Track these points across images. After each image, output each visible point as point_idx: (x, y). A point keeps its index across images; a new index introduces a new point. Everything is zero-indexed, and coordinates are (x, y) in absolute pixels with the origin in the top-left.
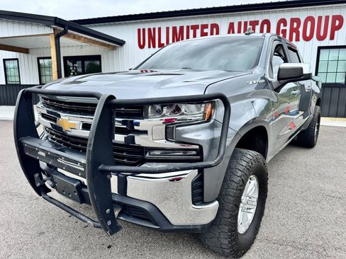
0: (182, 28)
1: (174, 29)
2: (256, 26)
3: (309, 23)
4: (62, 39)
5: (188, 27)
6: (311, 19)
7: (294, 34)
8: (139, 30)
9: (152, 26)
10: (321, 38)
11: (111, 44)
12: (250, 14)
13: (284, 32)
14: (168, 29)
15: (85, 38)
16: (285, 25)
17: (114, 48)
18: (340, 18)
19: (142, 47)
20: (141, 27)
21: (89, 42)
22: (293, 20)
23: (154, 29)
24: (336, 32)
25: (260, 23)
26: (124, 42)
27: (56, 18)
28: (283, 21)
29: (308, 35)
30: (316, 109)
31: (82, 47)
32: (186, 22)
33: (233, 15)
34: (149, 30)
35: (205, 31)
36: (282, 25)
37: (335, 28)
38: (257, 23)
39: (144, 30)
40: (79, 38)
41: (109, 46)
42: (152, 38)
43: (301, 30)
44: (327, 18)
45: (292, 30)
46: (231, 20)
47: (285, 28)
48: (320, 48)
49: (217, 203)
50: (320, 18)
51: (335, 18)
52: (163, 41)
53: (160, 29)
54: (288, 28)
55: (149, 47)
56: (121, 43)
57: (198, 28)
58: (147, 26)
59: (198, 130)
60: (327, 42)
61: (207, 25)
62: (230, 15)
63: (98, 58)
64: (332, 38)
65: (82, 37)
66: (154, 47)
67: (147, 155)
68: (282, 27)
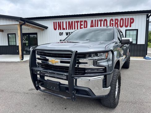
0: (72, 22)
1: (69, 22)
2: (102, 22)
3: (122, 21)
4: (23, 27)
5: (75, 22)
6: (122, 19)
7: (116, 25)
8: (54, 23)
9: (60, 21)
10: (126, 26)
11: (42, 28)
12: (99, 17)
13: (113, 24)
14: (66, 22)
15: (32, 26)
16: (113, 21)
17: (43, 30)
18: (133, 19)
19: (55, 29)
20: (55, 21)
21: (33, 27)
22: (116, 20)
23: (61, 22)
24: (132, 24)
25: (103, 20)
26: (48, 27)
27: (21, 18)
28: (112, 20)
29: (121, 25)
30: (129, 53)
31: (28, 29)
32: (74, 20)
33: (93, 17)
34: (58, 22)
35: (82, 23)
36: (112, 21)
37: (131, 23)
38: (102, 20)
39: (56, 22)
40: (29, 26)
41: (41, 29)
42: (60, 26)
43: (119, 23)
44: (128, 19)
45: (116, 23)
46: (92, 19)
47: (113, 22)
48: (126, 30)
49: (110, 87)
50: (126, 19)
51: (131, 19)
52: (65, 27)
53: (63, 22)
54: (114, 22)
55: (59, 29)
56: (46, 28)
57: (79, 22)
58: (57, 21)
59: (104, 62)
60: (128, 28)
61: (83, 21)
62: (92, 17)
63: (36, 34)
64: (130, 26)
65: (31, 25)
66: (61, 29)
67: (86, 71)
68: (112, 22)
